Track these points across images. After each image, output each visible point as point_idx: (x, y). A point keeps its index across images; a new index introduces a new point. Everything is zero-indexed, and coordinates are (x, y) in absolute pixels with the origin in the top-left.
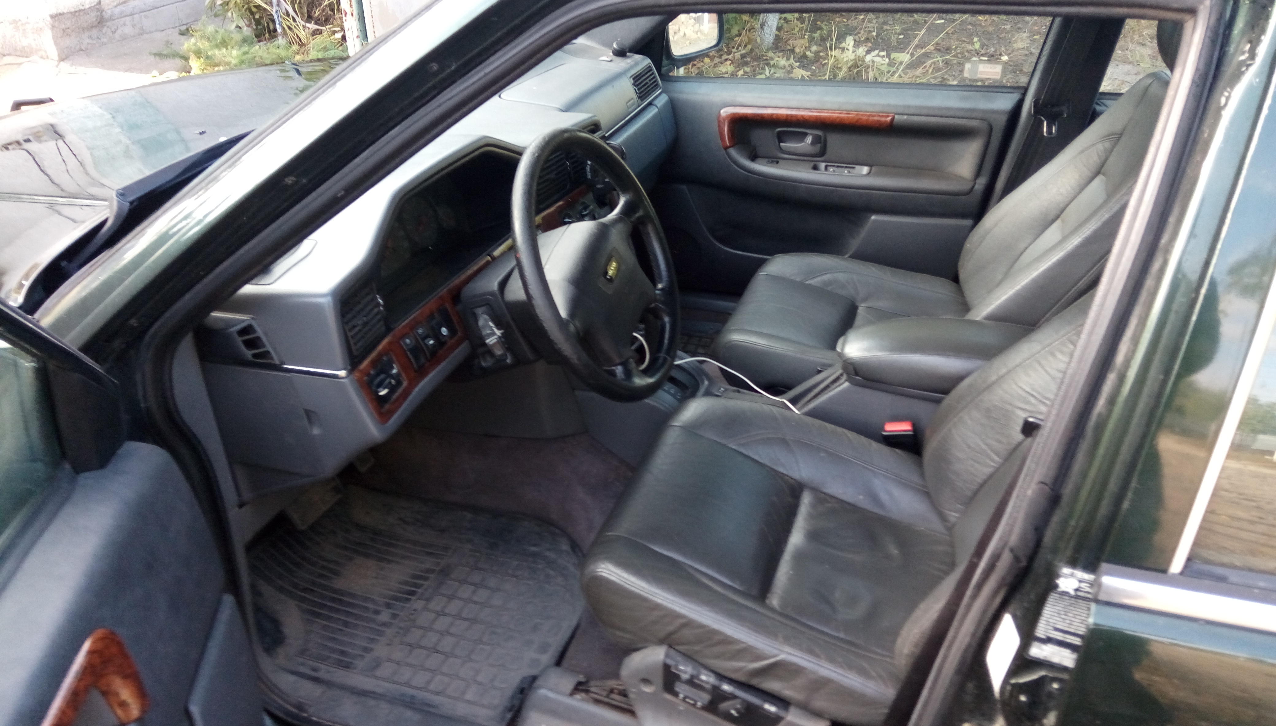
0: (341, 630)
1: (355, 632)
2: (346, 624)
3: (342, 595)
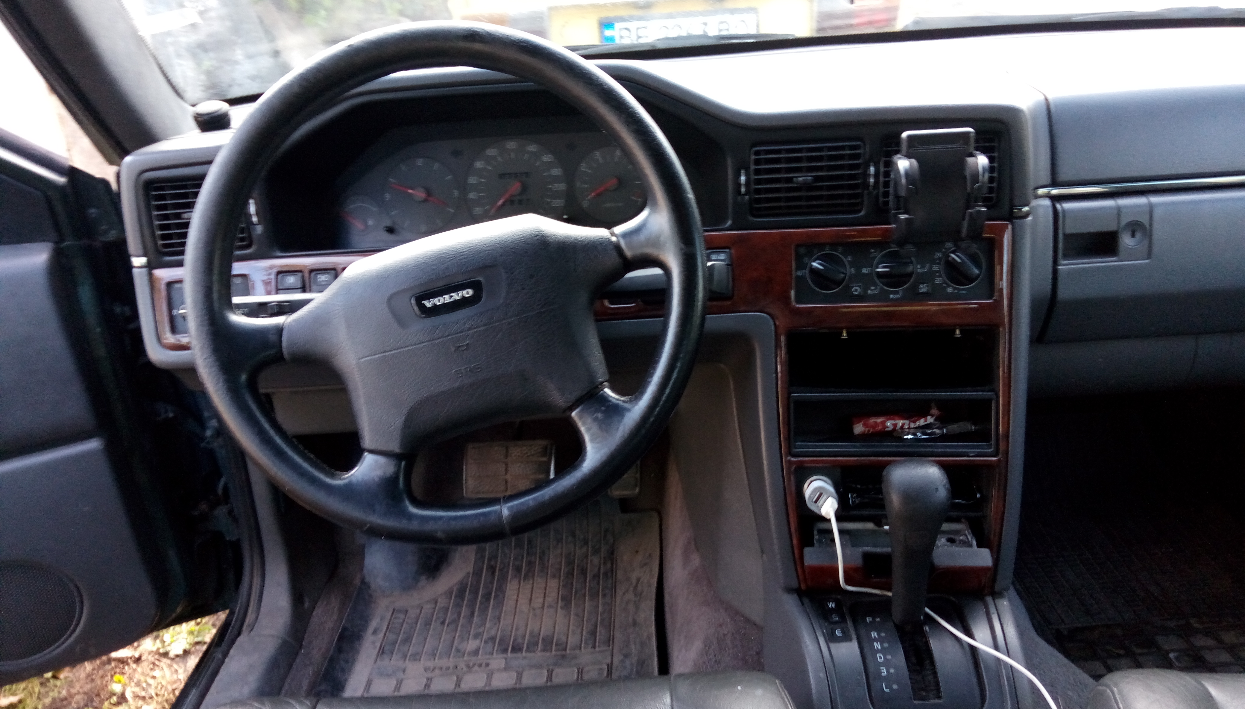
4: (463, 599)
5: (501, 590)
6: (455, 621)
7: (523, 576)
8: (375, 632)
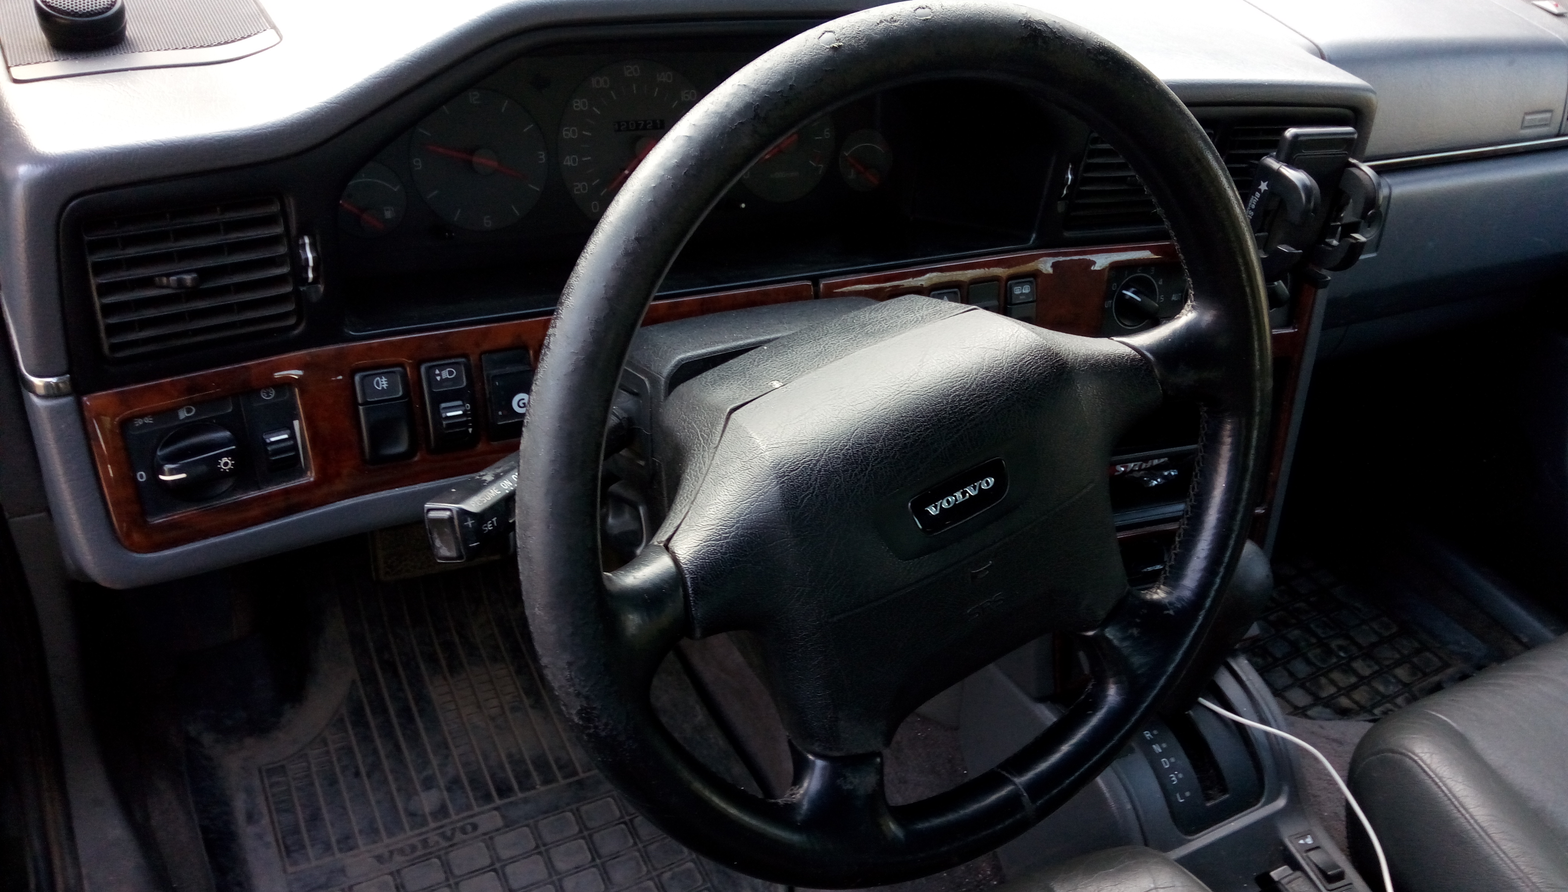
0: (358, 774)
1: (370, 792)
4: (366, 725)
5: (422, 698)
6: (375, 767)
7: (445, 669)
8: (251, 818)
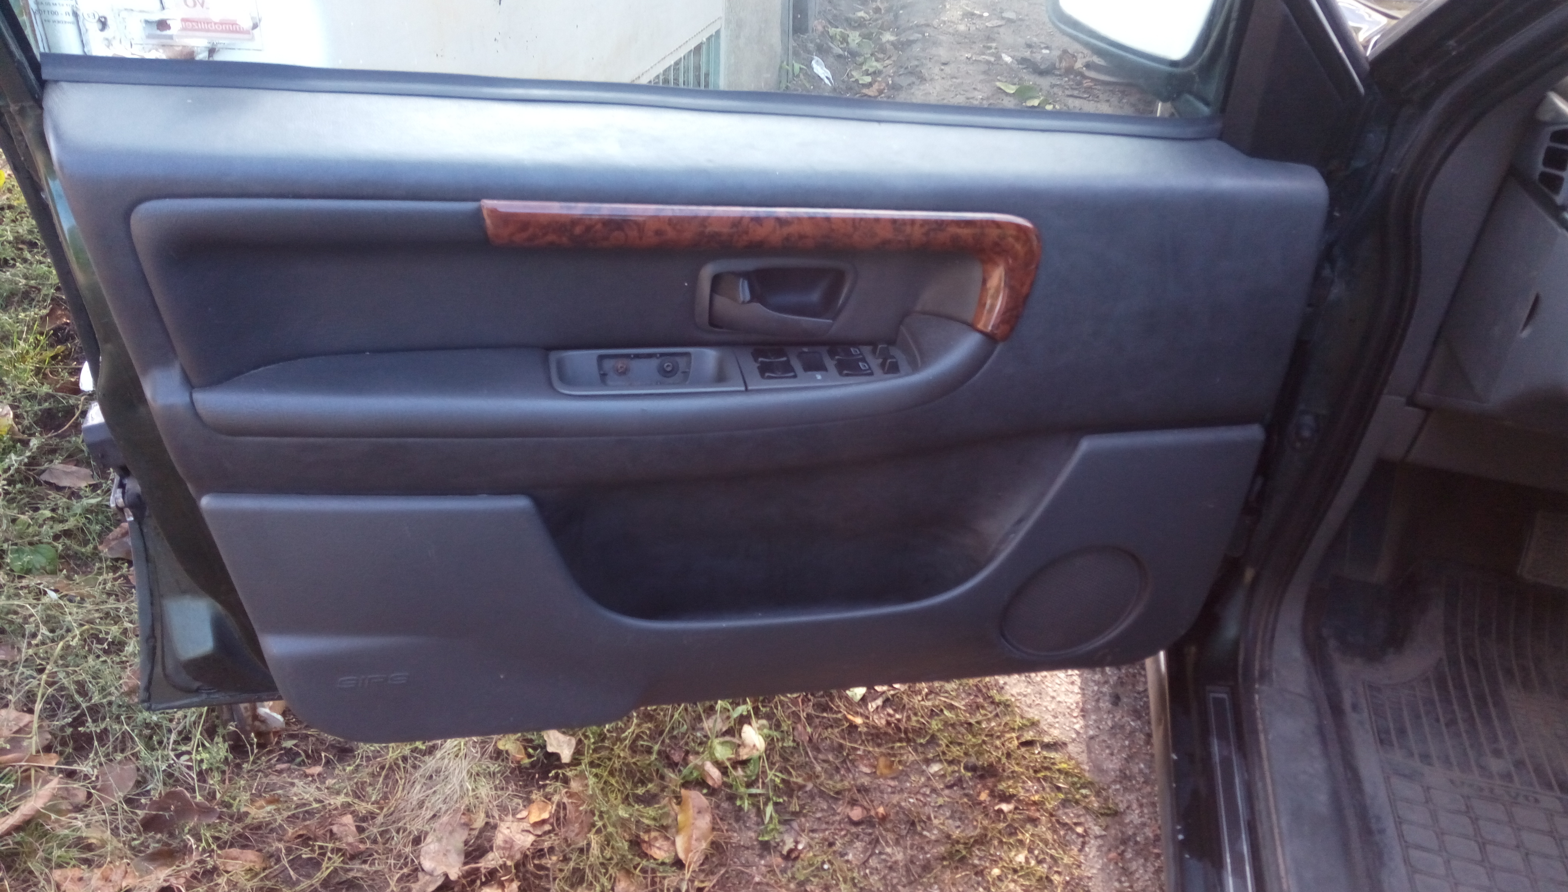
0: (1438, 720)
1: (1446, 737)
2: (1451, 723)
3: (1496, 704)
4: (1448, 692)
